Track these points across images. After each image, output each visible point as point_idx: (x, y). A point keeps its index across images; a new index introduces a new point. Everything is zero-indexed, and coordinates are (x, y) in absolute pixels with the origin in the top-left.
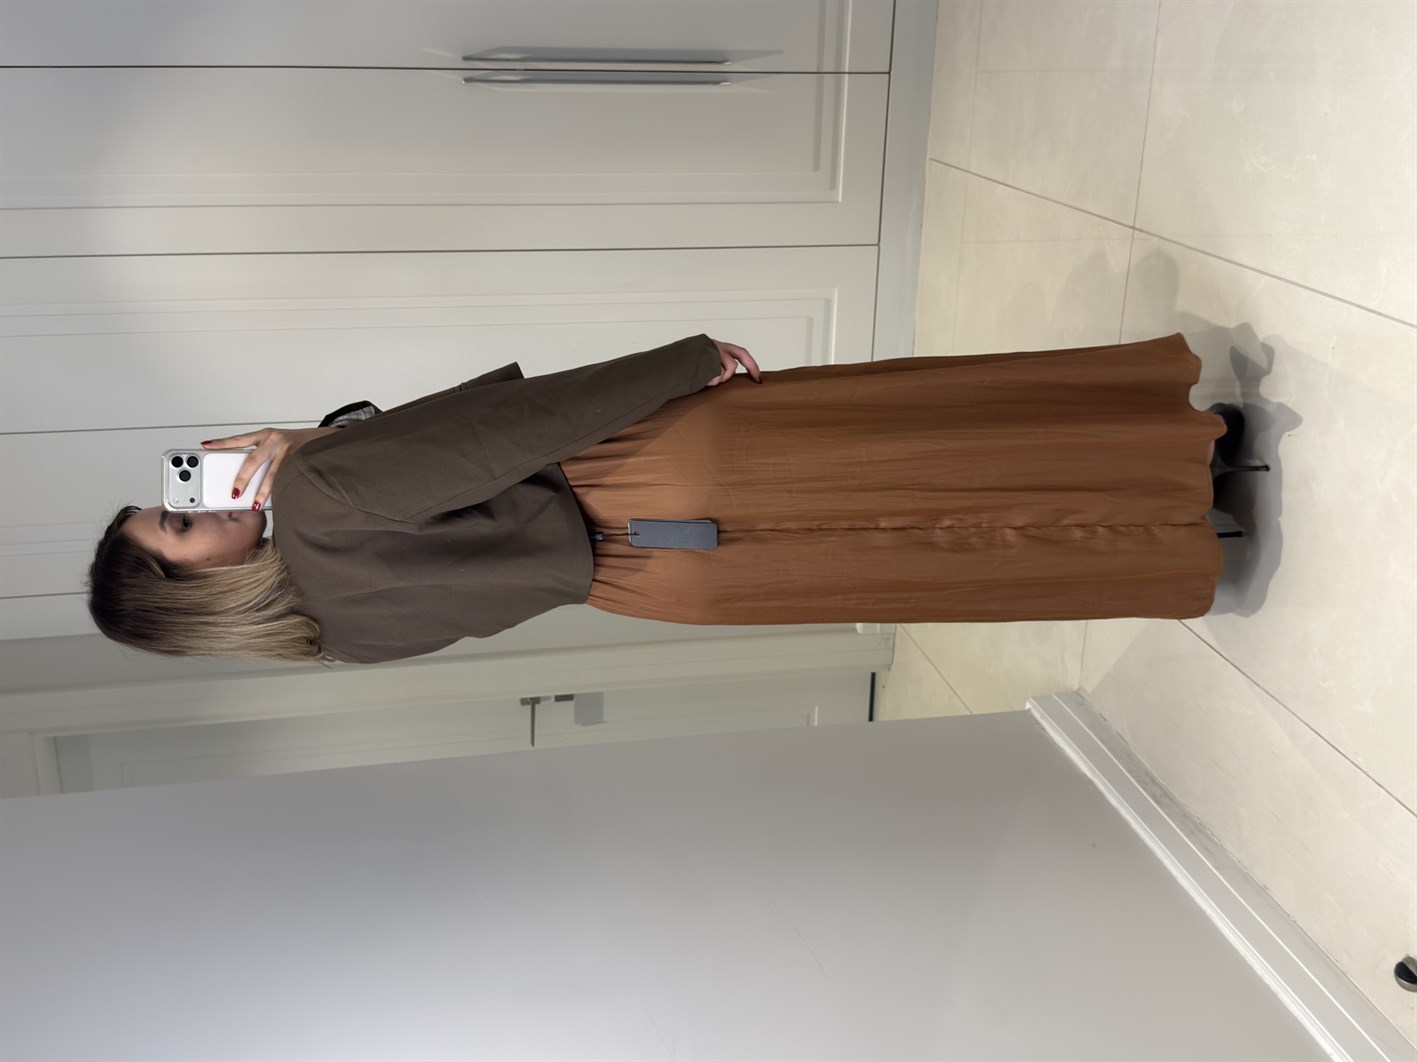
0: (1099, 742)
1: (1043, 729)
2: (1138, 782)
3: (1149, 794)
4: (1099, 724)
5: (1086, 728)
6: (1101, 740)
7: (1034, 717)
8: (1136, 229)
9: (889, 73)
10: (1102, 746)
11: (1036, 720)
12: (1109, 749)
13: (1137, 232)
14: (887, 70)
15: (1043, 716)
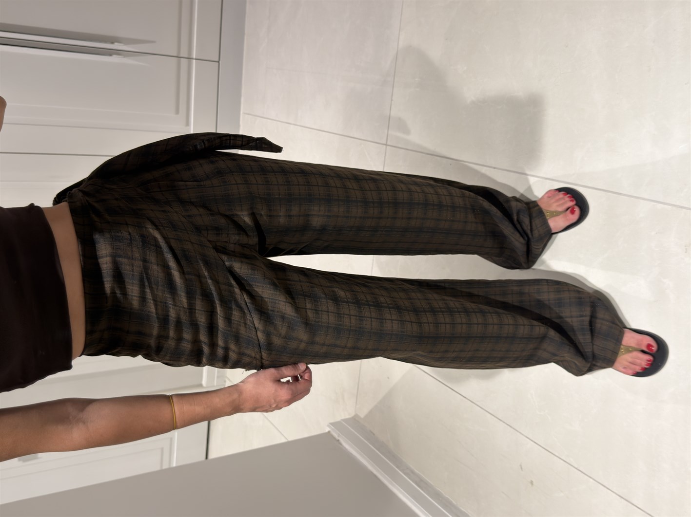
0: (375, 449)
1: (341, 444)
2: (405, 474)
3: (413, 481)
4: (371, 436)
5: (365, 441)
6: (376, 449)
7: (332, 436)
8: (389, 145)
9: (218, 62)
10: (377, 452)
11: (335, 438)
12: (382, 453)
13: (388, 147)
14: (217, 60)
15: (338, 436)
